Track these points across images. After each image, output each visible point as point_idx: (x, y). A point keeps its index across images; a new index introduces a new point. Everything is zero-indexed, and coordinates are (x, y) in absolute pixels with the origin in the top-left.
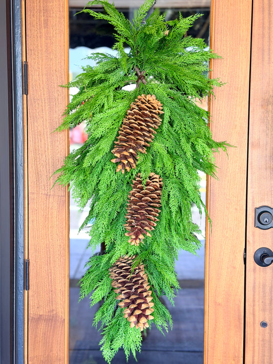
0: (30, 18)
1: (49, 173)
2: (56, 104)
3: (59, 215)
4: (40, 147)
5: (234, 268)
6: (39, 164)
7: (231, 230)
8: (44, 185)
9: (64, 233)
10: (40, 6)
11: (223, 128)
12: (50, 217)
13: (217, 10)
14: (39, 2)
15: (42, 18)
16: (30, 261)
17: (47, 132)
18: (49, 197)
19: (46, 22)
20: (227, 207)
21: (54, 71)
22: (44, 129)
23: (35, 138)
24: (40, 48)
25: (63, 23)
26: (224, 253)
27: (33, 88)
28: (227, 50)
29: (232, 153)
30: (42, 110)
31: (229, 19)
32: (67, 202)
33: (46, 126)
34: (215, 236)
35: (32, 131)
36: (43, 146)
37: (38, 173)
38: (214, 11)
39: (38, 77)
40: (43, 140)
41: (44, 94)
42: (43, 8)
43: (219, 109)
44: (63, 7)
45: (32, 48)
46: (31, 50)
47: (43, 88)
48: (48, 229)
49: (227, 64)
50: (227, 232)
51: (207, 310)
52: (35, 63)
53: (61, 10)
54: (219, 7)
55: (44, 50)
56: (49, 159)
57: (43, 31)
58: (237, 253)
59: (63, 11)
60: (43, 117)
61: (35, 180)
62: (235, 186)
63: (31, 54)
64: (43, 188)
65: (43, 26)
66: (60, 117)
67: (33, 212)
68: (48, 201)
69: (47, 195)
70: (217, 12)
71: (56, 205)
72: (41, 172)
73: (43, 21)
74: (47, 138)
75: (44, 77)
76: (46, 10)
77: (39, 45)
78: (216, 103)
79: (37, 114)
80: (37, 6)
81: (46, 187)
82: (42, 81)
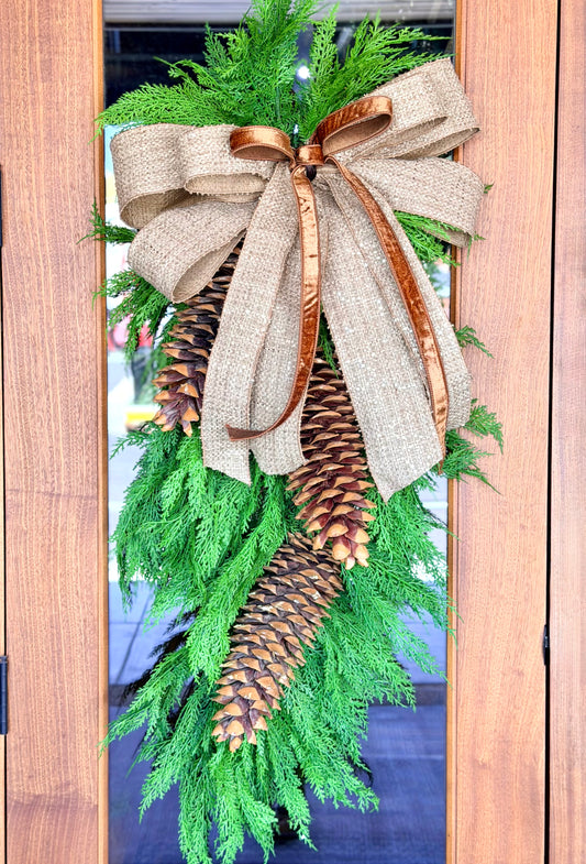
0: (9, 56)
1: (58, 440)
2: (72, 269)
3: (81, 546)
4: (33, 375)
5: (520, 674)
6: (33, 417)
7: (511, 580)
8: (44, 471)
9: (95, 590)
10: (31, 28)
11: (490, 324)
12: (58, 549)
13: (471, 34)
14: (30, 17)
15: (38, 57)
16: (11, 660)
17: (51, 338)
18: (58, 501)
19: (48, 67)
20: (500, 523)
21: (69, 189)
22: (43, 332)
23: (21, 353)
24: (31, 129)
25: (89, 68)
26: (493, 638)
27: (15, 229)
28: (497, 131)
29: (511, 387)
30: (39, 285)
31: (501, 55)
32: (101, 513)
33: (48, 324)
34: (472, 595)
35: (14, 337)
36: (40, 373)
37: (29, 441)
38: (463, 36)
39: (27, 202)
40: (40, 359)
41: (43, 245)
42: (40, 30)
43: (479, 279)
44: (90, 30)
45: (13, 129)
46: (10, 135)
47: (41, 231)
48: (55, 579)
49: (497, 167)
50: (501, 584)
51: (454, 781)
52: (21, 168)
53: (84, 34)
54: (476, 25)
55: (43, 135)
56: (55, 405)
57: (40, 88)
58: (526, 637)
59: (88, 39)
60: (40, 302)
61: (23, 458)
62: (520, 470)
63: (11, 146)
64: (42, 477)
65: (39, 75)
66: (83, 300)
67: (16, 538)
68: (53, 509)
69: (52, 495)
70: (470, 39)
71: (73, 519)
72: (36, 437)
73: (38, 64)
74: (52, 353)
75: (43, 201)
76: (47, 37)
77: (31, 123)
78: (471, 264)
79: (27, 294)
80: (23, 27)
81: (49, 476)
82: (39, 213)
